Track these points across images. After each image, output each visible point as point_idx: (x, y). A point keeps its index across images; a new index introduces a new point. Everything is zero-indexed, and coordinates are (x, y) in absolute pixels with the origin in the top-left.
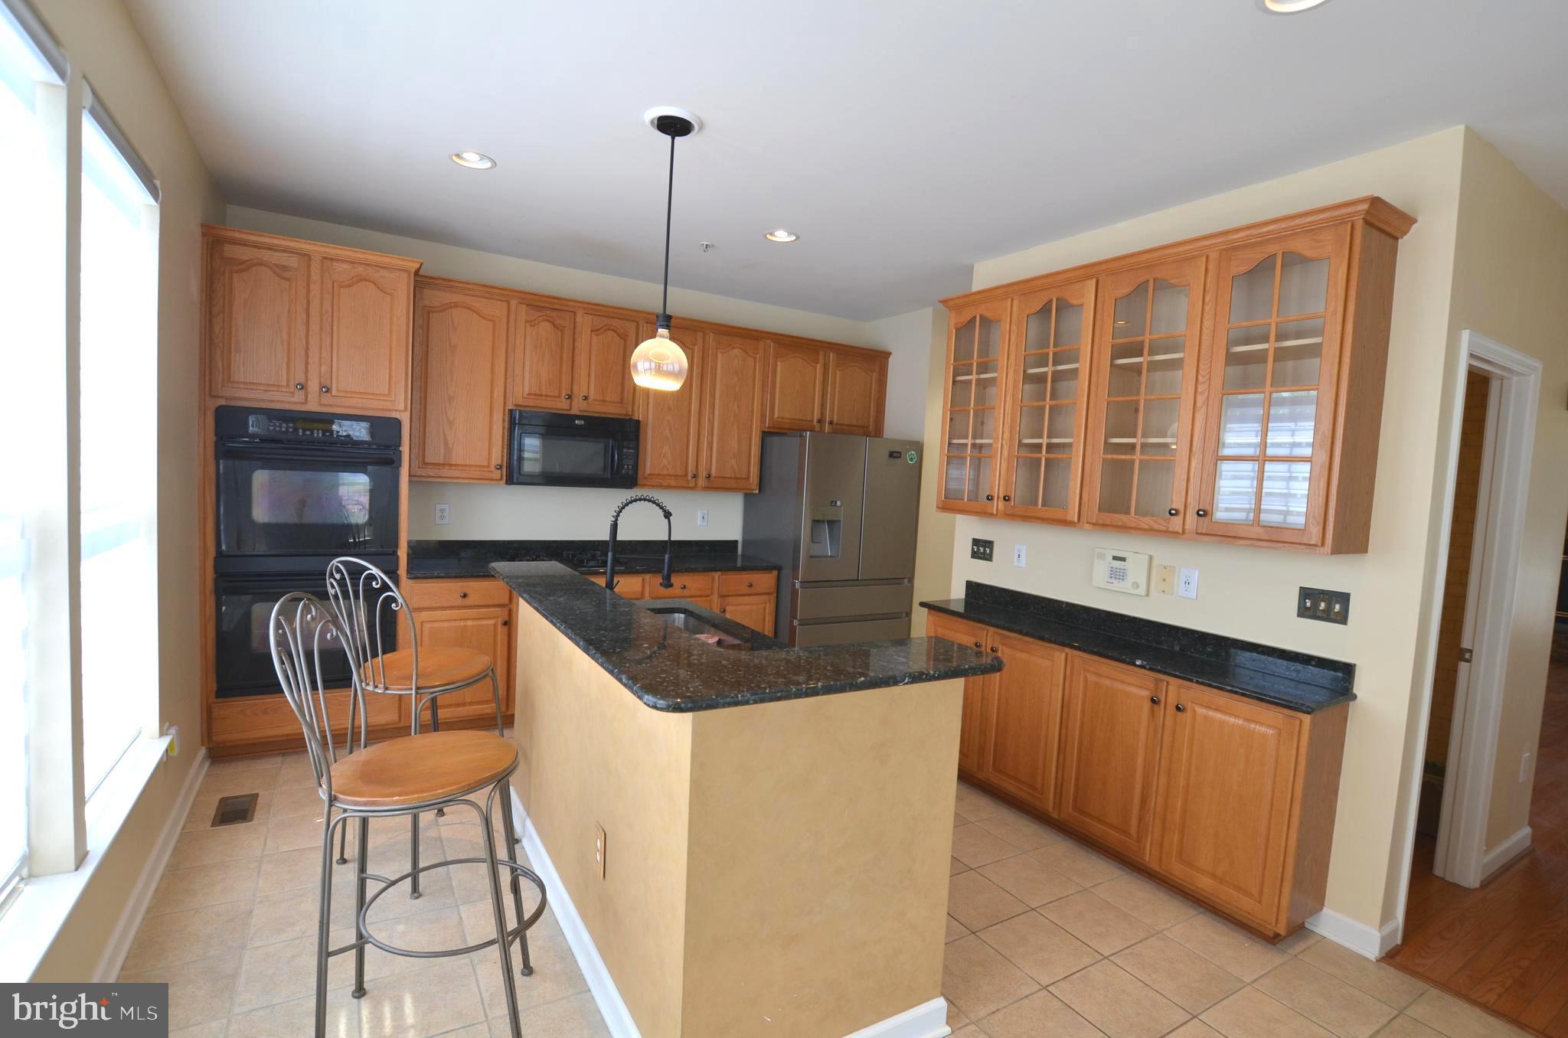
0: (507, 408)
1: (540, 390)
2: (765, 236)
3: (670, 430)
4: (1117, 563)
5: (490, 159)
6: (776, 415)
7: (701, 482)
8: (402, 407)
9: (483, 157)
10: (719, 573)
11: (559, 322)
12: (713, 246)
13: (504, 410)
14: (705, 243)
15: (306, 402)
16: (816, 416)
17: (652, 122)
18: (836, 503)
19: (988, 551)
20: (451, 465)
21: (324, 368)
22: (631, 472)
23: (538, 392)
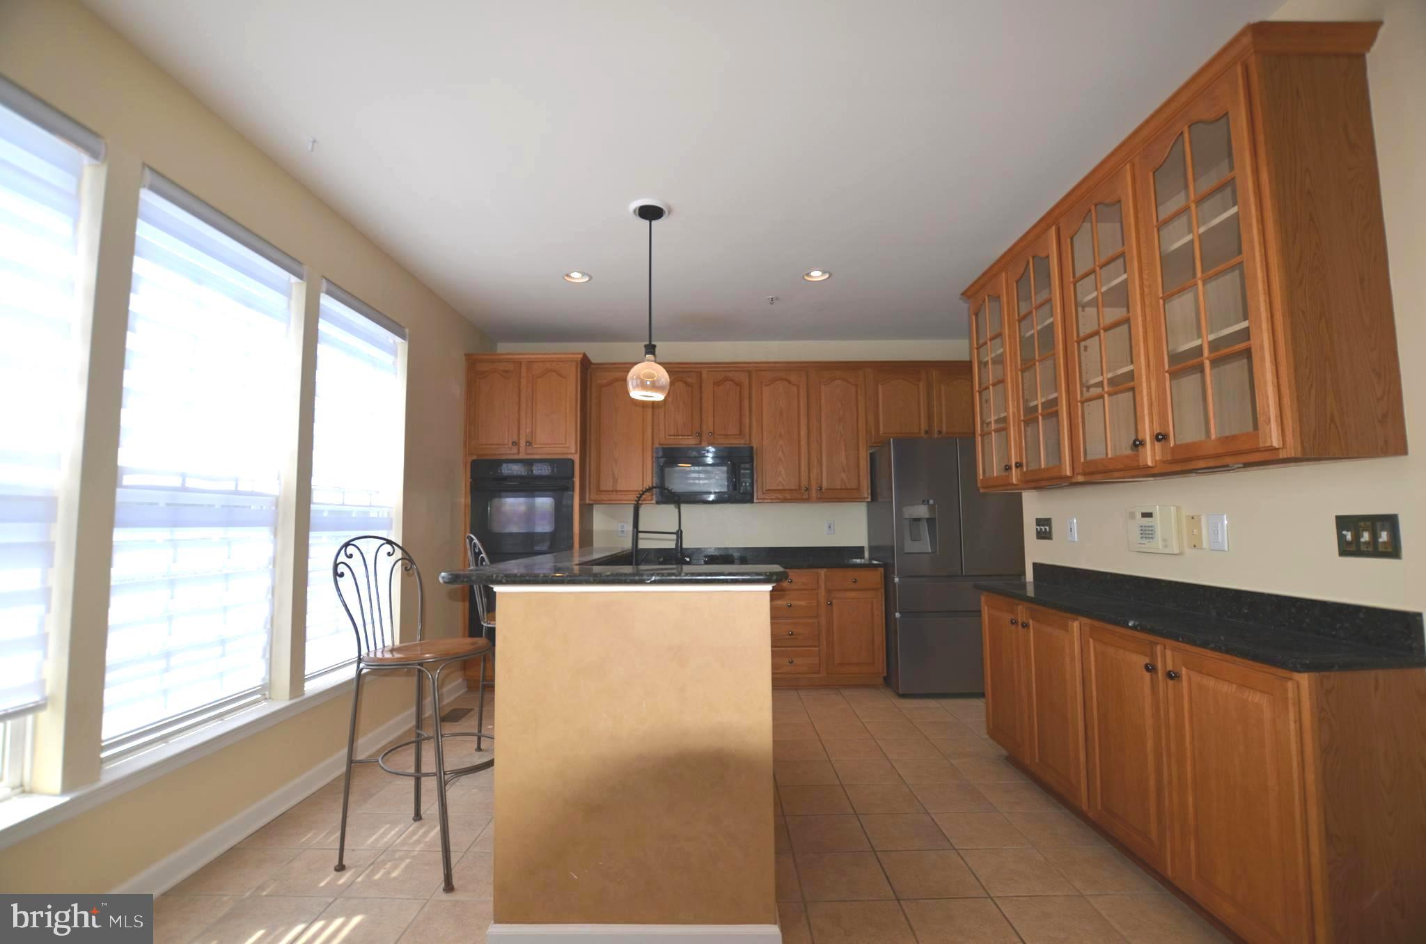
0: (654, 447)
1: (677, 431)
2: (803, 276)
3: (783, 452)
4: (1147, 521)
5: (588, 275)
6: (881, 432)
7: (814, 494)
8: (573, 451)
9: (584, 274)
10: (825, 570)
11: (689, 380)
12: (777, 299)
13: (652, 449)
14: (771, 297)
15: (519, 453)
16: (924, 427)
17: (635, 211)
18: (928, 502)
19: (1048, 530)
20: (617, 491)
21: (528, 430)
22: (749, 488)
23: (676, 434)
